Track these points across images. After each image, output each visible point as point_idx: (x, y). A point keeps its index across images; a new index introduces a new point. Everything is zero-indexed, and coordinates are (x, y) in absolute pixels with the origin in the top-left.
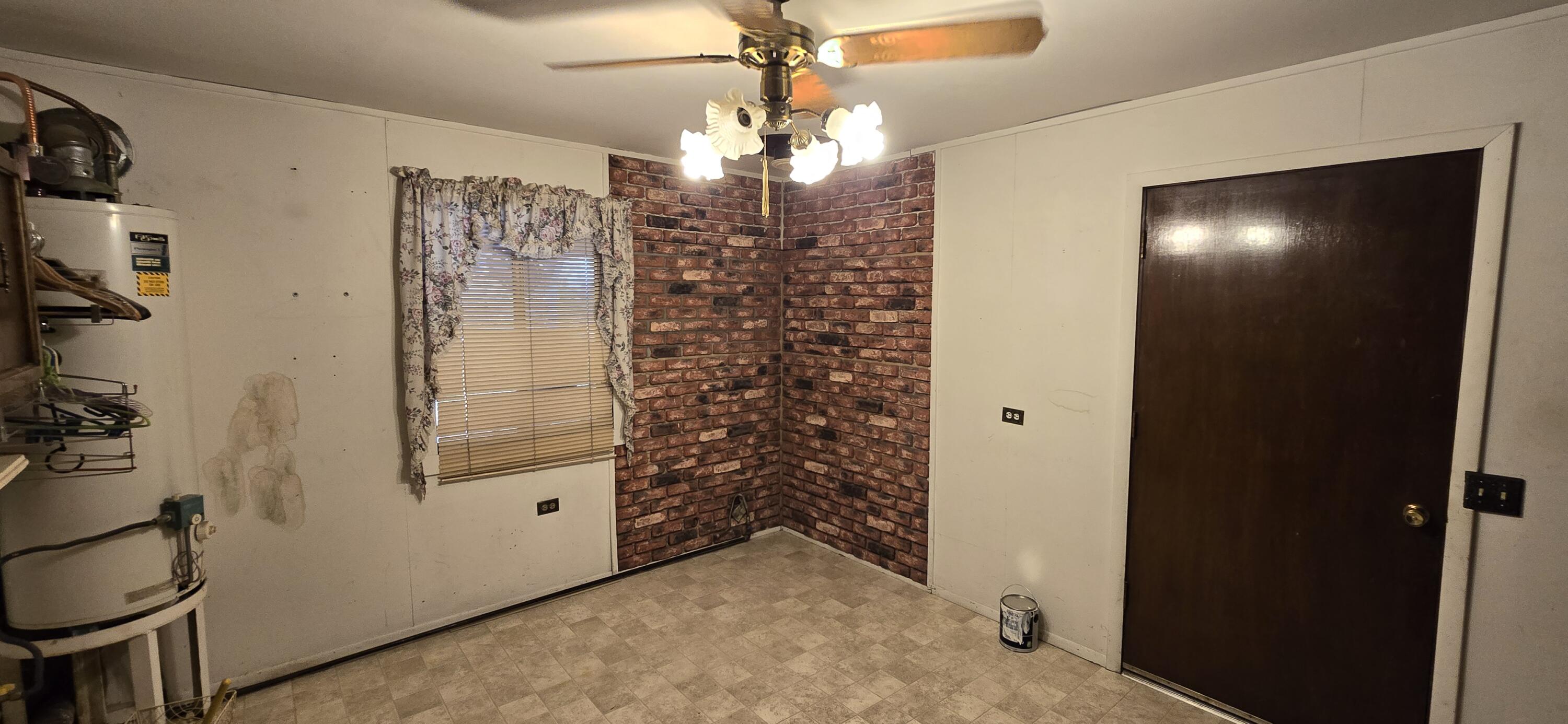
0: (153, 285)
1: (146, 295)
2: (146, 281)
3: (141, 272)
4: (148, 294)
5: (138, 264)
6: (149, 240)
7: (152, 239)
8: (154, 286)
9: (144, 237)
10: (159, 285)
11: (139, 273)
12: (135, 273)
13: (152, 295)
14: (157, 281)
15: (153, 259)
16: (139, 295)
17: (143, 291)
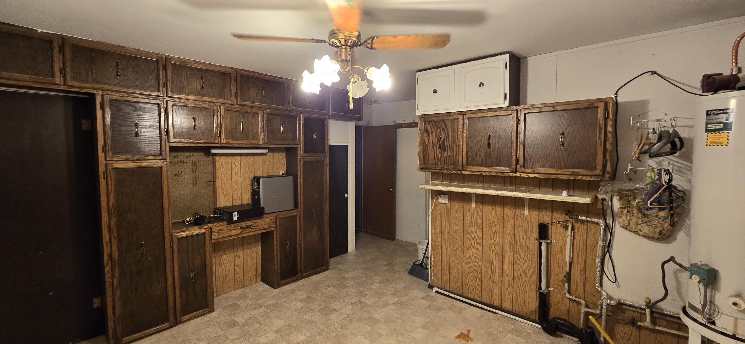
0: (714, 139)
1: (710, 145)
2: (711, 138)
3: (709, 133)
4: (711, 145)
5: (708, 128)
6: (716, 113)
7: (718, 112)
8: (716, 140)
9: (713, 112)
10: (719, 139)
11: (708, 133)
12: (706, 134)
13: (713, 145)
14: (718, 138)
15: (717, 124)
16: (707, 145)
17: (709, 143)
